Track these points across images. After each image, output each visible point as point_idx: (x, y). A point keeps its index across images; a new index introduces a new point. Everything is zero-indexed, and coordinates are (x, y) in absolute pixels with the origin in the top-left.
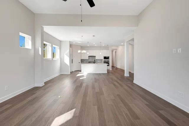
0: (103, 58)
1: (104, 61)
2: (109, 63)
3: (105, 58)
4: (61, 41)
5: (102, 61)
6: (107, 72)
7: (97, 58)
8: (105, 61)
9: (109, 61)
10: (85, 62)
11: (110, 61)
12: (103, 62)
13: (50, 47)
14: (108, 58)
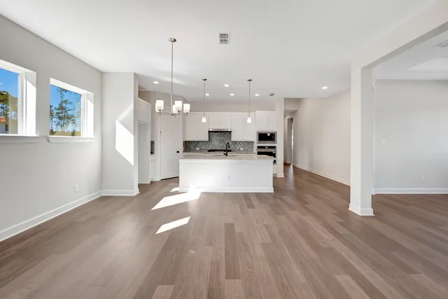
0: (254, 138)
1: (259, 147)
2: (274, 155)
3: (263, 137)
4: (102, 73)
5: (252, 148)
6: (271, 190)
7: (234, 138)
8: (264, 147)
9: (274, 147)
10: (198, 149)
11: (278, 149)
12: (255, 150)
13: (29, 84)
14: (272, 137)
